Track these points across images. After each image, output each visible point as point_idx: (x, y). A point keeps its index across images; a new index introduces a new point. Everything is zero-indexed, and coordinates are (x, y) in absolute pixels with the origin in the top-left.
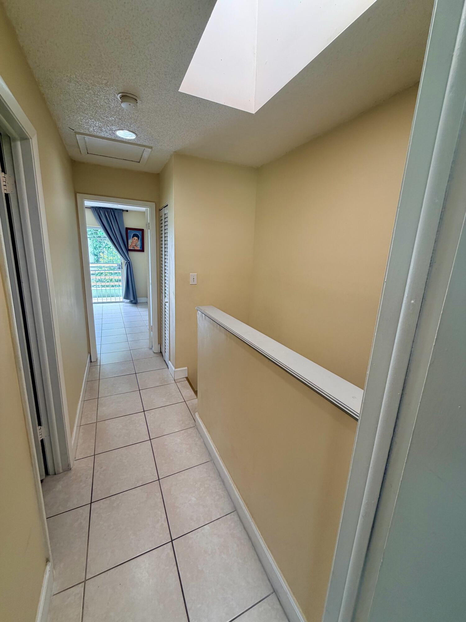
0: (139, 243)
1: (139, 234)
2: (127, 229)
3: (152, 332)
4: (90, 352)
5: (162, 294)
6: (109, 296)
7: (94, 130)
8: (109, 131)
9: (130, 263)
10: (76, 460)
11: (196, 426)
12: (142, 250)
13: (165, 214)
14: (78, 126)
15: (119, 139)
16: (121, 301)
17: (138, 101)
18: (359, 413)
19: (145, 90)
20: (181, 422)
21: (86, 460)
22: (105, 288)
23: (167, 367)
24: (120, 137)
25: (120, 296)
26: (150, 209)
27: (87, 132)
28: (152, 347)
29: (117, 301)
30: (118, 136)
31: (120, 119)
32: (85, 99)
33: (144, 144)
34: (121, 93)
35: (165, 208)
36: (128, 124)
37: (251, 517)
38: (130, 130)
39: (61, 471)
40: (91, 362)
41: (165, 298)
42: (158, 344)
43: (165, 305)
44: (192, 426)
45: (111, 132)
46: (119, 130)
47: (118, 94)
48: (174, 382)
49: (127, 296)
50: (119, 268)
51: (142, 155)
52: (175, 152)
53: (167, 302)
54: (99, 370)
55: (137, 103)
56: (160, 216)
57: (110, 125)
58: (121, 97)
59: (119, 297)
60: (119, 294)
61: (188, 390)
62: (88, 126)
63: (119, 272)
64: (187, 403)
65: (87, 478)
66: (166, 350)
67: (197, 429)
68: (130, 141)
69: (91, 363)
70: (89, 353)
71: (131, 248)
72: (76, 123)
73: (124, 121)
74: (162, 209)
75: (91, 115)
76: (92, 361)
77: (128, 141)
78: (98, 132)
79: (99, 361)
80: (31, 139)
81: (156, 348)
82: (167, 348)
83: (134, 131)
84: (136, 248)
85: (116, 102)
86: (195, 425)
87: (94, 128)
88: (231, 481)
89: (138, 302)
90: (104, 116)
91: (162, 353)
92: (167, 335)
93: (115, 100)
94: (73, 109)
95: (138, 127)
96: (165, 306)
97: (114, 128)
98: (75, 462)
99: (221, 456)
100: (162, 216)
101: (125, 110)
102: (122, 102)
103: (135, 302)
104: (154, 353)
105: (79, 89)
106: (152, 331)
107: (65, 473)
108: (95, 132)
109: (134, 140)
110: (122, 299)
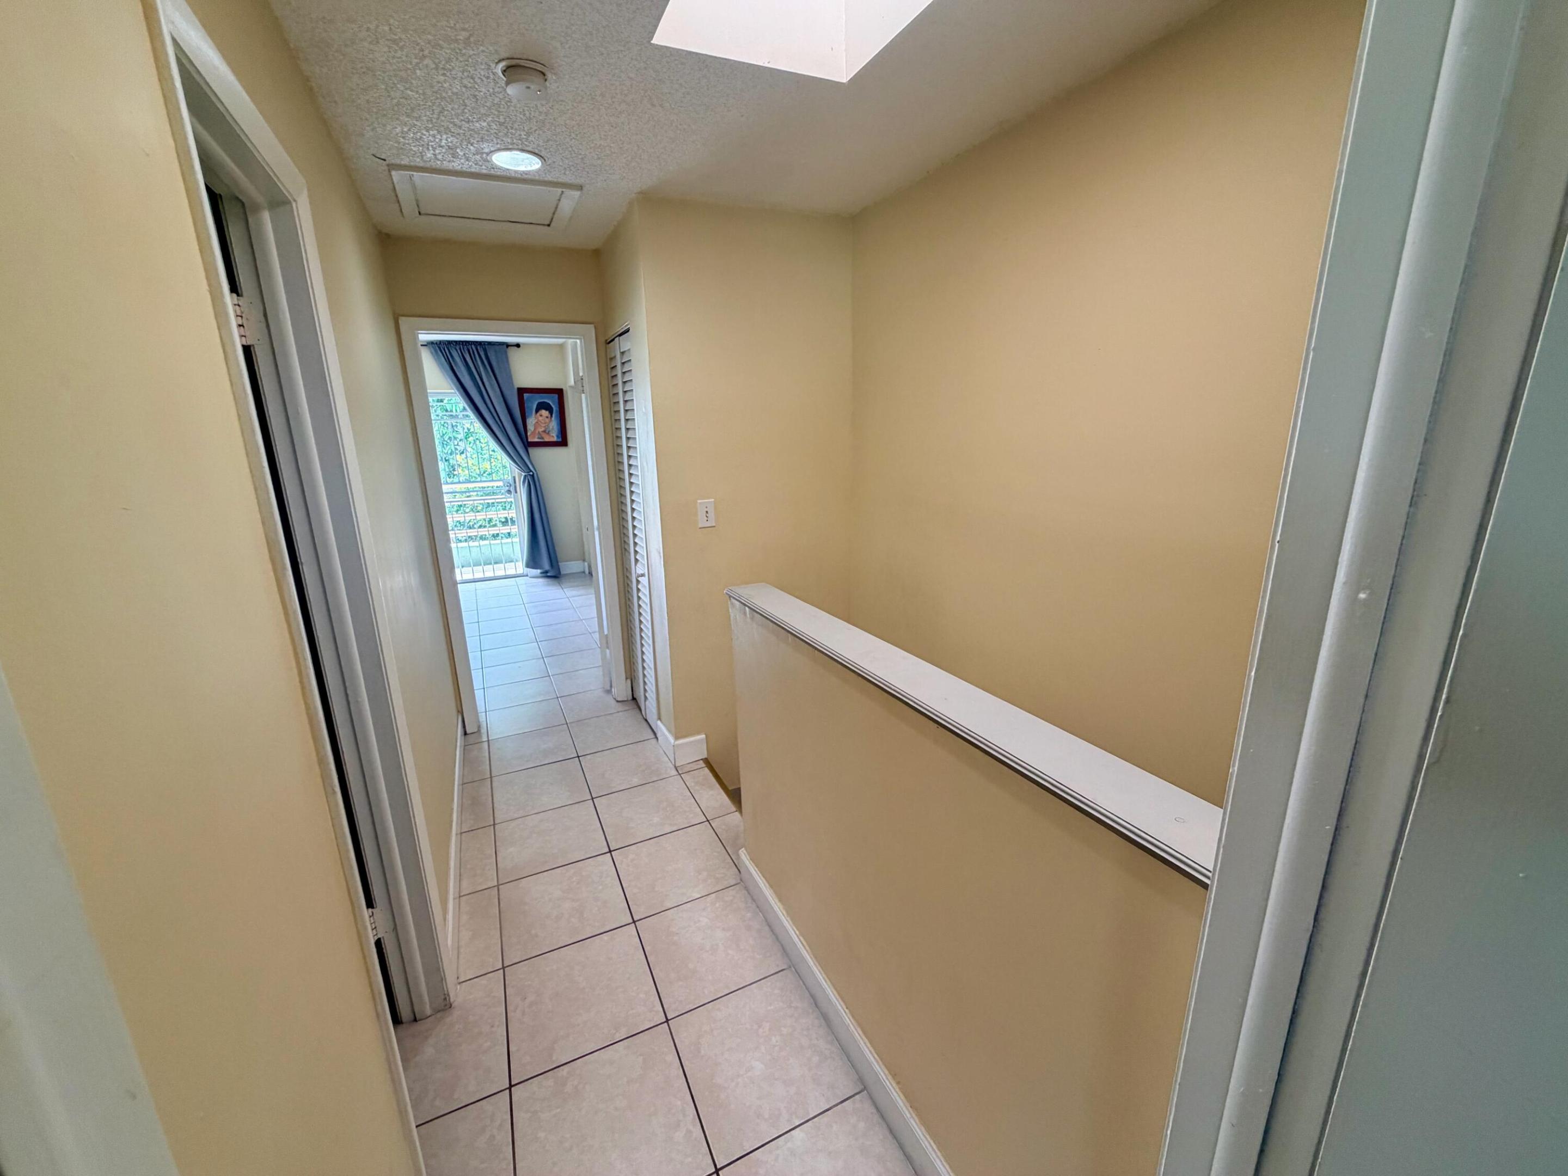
0: (554, 425)
1: (552, 401)
2: (521, 391)
3: (608, 651)
4: (460, 710)
5: (627, 554)
6: (488, 562)
7: (435, 155)
8: (474, 154)
9: (535, 475)
10: (460, 983)
11: (743, 882)
12: (563, 442)
13: (623, 353)
14: (394, 151)
15: (499, 173)
16: (518, 572)
17: (549, 76)
18: (1212, 870)
19: (567, 46)
20: (705, 874)
21: (483, 981)
22: (476, 544)
23: (654, 737)
24: (500, 168)
25: (517, 561)
26: (581, 342)
27: (418, 162)
28: (611, 686)
29: (508, 573)
30: (496, 165)
31: (501, 124)
32: (414, 82)
33: (563, 179)
34: (503, 60)
35: (621, 338)
36: (520, 135)
37: (908, 1105)
38: (530, 149)
39: (428, 1011)
40: (465, 734)
41: (636, 564)
42: (627, 679)
43: (638, 582)
44: (733, 882)
45: (478, 157)
46: (499, 150)
47: (497, 63)
48: (674, 772)
49: (533, 561)
50: (509, 492)
51: (556, 208)
52: (639, 193)
53: (643, 575)
54: (487, 754)
55: (546, 80)
56: (608, 357)
57: (477, 139)
58: (504, 68)
59: (513, 564)
60: (512, 556)
61: (711, 792)
62: (421, 148)
63: (509, 500)
64: (713, 825)
65: (492, 1026)
66: (647, 695)
67: (746, 888)
68: (526, 176)
69: (467, 736)
70: (458, 711)
71: (534, 437)
72: (391, 143)
73: (512, 128)
74: (613, 340)
75: (428, 121)
76: (468, 731)
77: (521, 175)
78: (445, 160)
79: (484, 731)
80: (295, 201)
81: (621, 689)
82: (651, 687)
83: (536, 151)
84: (547, 439)
85: (492, 84)
86: (741, 880)
87: (434, 151)
88: (848, 1019)
89: (562, 573)
90: (462, 120)
91: (637, 701)
92: (649, 657)
93: (488, 78)
94: (383, 110)
95: (548, 141)
96: (637, 585)
97: (486, 147)
98: (459, 987)
99: (816, 957)
100: (615, 357)
101: (514, 101)
102: (507, 83)
103: (554, 574)
104: (618, 701)
105: (400, 58)
106: (608, 648)
107: (439, 1015)
108: (438, 160)
109: (538, 171)
110: (521, 567)
